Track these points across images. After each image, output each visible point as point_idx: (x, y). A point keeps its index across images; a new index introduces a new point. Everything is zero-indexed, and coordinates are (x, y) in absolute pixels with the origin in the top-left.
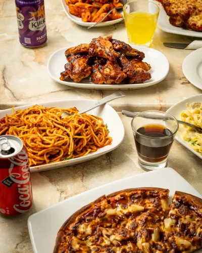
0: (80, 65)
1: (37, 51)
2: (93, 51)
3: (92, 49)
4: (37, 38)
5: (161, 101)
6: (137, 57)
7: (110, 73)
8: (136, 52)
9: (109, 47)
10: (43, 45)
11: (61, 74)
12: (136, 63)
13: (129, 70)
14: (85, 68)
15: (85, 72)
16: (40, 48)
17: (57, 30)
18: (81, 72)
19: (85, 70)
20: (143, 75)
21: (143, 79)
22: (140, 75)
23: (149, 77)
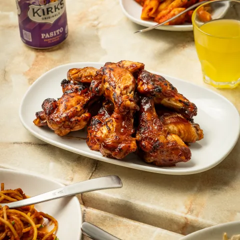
0: (66, 108)
1: (41, 56)
2: (97, 86)
3: (96, 83)
4: (43, 36)
5: (191, 211)
6: (181, 111)
7: (107, 136)
8: (180, 101)
9: (122, 87)
10: (57, 47)
11: (37, 114)
12: (175, 123)
13: (146, 138)
14: (75, 114)
15: (71, 122)
16: (48, 51)
17: (96, 23)
18: (64, 122)
19: (73, 119)
20: (173, 152)
21: (172, 158)
22: (168, 151)
23: (183, 158)
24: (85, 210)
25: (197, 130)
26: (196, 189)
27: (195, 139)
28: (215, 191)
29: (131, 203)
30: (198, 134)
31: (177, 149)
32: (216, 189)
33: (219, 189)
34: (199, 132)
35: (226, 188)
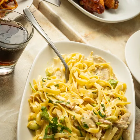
5: (86, 37)
20: (95, 5)
21: (93, 8)
22: (92, 3)
23: (99, 11)
24: (36, 10)
25: (116, 3)
26: (96, 30)
27: (111, 7)
28: (105, 36)
29: (60, 18)
30: (115, 5)
31: (98, 5)
32: (106, 35)
33: (108, 36)
34: (116, 5)
35: (112, 37)
